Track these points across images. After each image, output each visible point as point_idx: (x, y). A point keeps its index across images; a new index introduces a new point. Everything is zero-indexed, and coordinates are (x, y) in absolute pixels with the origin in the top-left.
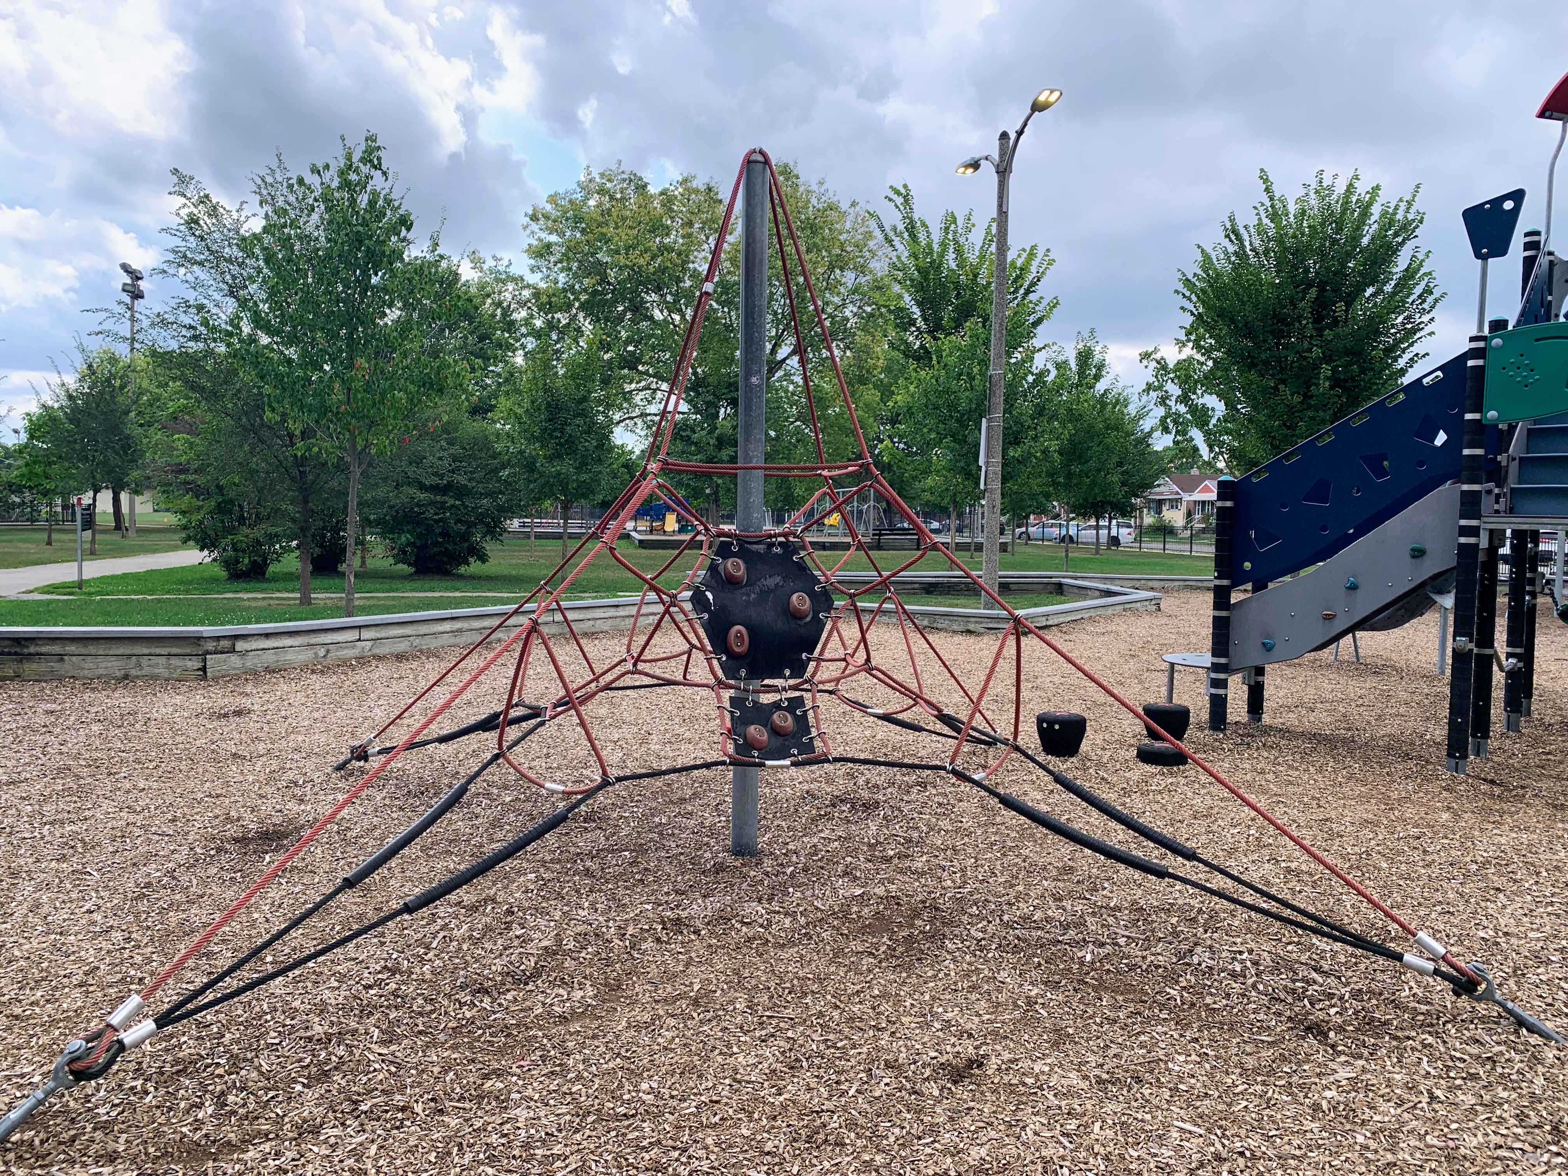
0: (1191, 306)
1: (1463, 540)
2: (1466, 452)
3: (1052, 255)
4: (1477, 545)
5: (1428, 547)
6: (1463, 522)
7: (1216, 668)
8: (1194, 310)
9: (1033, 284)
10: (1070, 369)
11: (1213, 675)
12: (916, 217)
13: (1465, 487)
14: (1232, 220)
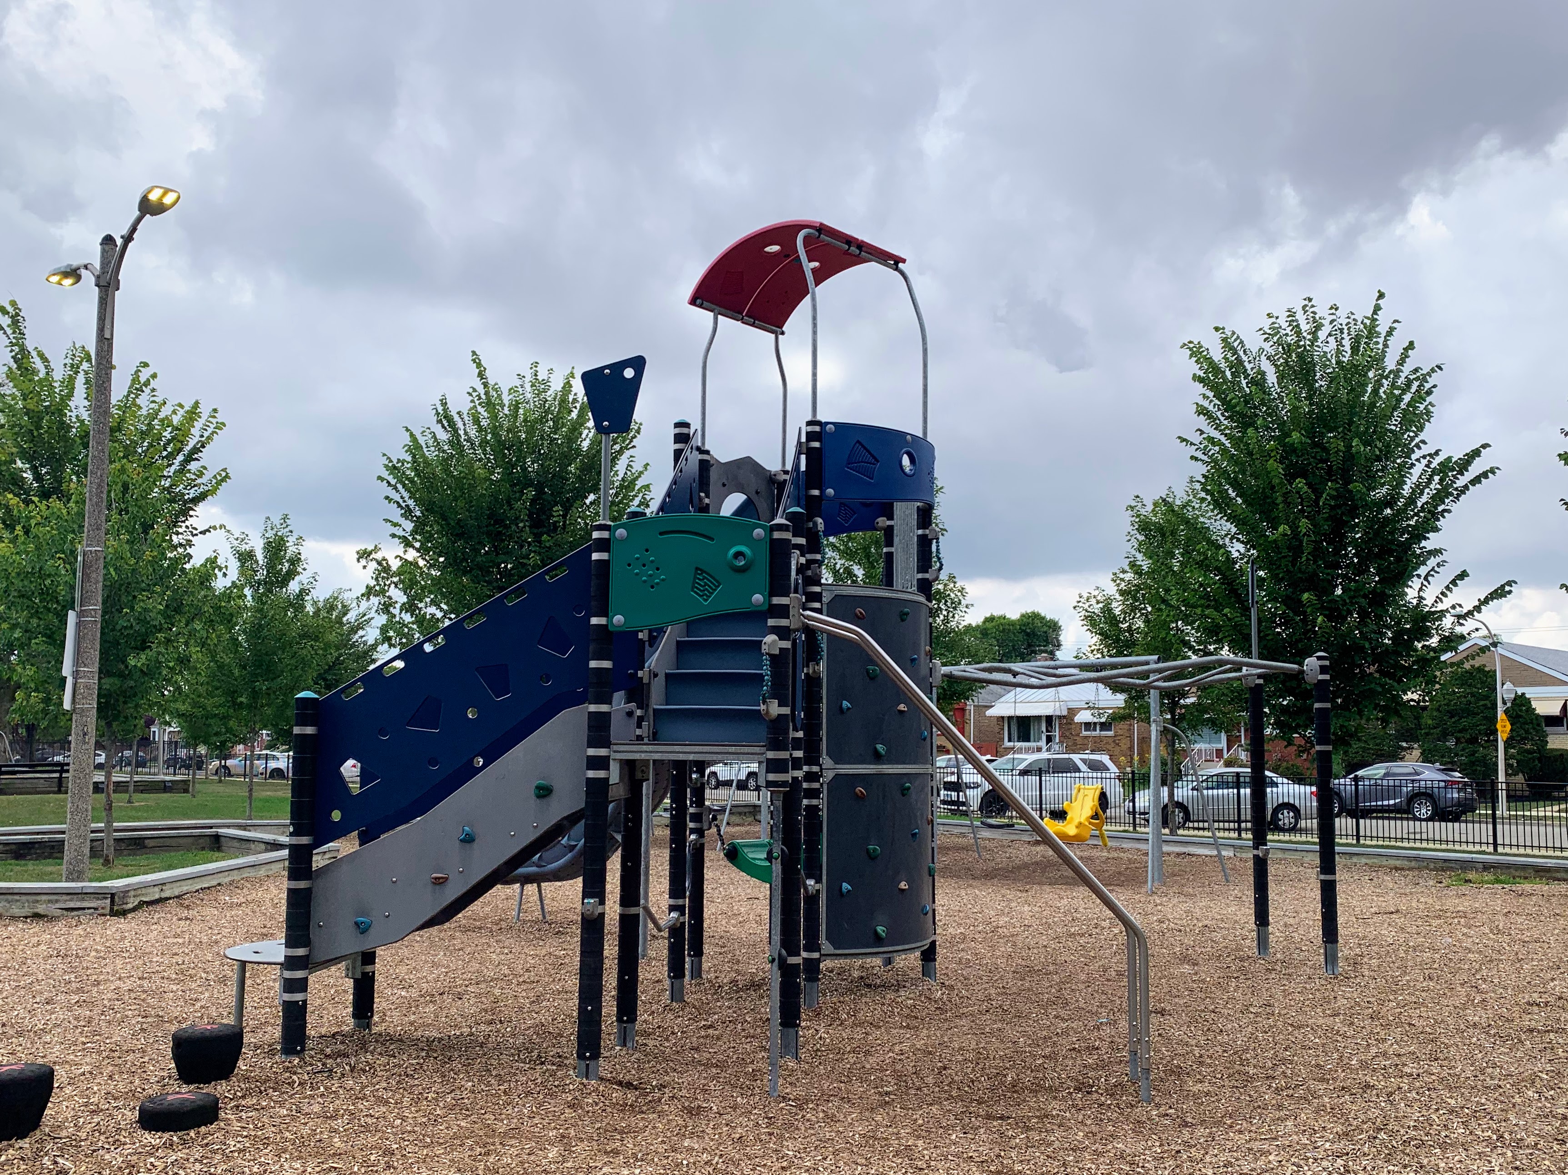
0: (397, 497)
1: (591, 774)
2: (593, 664)
3: (220, 418)
4: (607, 779)
5: (557, 785)
6: (591, 752)
7: (290, 963)
8: (401, 501)
9: (196, 450)
10: (257, 562)
11: (288, 974)
12: (30, 345)
13: (593, 708)
14: (444, 404)
